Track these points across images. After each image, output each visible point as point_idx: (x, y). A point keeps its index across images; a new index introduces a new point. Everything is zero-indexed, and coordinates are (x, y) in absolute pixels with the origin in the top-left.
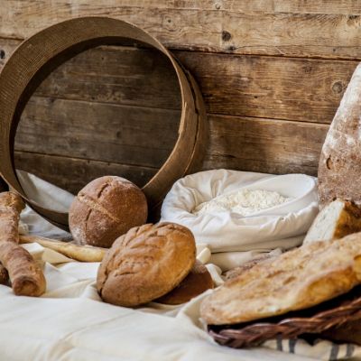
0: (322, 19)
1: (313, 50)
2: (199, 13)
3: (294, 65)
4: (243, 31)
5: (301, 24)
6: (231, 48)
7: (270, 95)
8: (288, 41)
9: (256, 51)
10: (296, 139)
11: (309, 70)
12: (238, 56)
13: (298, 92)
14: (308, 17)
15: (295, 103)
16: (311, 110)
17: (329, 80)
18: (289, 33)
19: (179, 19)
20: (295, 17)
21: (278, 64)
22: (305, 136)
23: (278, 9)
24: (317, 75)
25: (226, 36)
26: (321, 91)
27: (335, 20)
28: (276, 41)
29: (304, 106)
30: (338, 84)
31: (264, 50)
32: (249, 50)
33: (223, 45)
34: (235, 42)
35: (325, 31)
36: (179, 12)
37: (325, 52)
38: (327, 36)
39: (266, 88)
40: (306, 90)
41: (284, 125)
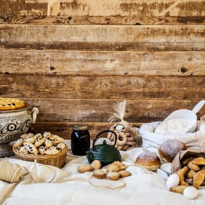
0: (99, 61)
1: (95, 72)
2: (38, 60)
3: (85, 78)
4: (61, 66)
5: (89, 63)
6: (55, 73)
7: (74, 90)
8: (83, 69)
9: (67, 74)
10: (87, 105)
11: (91, 80)
12: (58, 76)
13: (87, 88)
14: (92, 60)
15: (86, 92)
16: (93, 94)
17: (101, 83)
18: (83, 66)
19: (27, 62)
20: (86, 60)
21: (77, 78)
22: (91, 104)
23: (78, 58)
24: (96, 81)
25: (52, 68)
26: (98, 87)
27: (104, 61)
28: (77, 70)
29: (90, 93)
30: (106, 84)
31: (71, 73)
32: (63, 73)
33: (51, 72)
34: (57, 70)
35: (100, 65)
36: (28, 60)
37: (99, 73)
38: (100, 67)
39: (72, 87)
40: (91, 87)
41: (81, 101)
